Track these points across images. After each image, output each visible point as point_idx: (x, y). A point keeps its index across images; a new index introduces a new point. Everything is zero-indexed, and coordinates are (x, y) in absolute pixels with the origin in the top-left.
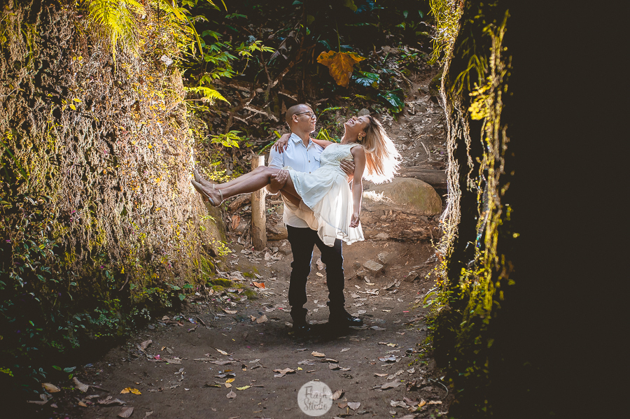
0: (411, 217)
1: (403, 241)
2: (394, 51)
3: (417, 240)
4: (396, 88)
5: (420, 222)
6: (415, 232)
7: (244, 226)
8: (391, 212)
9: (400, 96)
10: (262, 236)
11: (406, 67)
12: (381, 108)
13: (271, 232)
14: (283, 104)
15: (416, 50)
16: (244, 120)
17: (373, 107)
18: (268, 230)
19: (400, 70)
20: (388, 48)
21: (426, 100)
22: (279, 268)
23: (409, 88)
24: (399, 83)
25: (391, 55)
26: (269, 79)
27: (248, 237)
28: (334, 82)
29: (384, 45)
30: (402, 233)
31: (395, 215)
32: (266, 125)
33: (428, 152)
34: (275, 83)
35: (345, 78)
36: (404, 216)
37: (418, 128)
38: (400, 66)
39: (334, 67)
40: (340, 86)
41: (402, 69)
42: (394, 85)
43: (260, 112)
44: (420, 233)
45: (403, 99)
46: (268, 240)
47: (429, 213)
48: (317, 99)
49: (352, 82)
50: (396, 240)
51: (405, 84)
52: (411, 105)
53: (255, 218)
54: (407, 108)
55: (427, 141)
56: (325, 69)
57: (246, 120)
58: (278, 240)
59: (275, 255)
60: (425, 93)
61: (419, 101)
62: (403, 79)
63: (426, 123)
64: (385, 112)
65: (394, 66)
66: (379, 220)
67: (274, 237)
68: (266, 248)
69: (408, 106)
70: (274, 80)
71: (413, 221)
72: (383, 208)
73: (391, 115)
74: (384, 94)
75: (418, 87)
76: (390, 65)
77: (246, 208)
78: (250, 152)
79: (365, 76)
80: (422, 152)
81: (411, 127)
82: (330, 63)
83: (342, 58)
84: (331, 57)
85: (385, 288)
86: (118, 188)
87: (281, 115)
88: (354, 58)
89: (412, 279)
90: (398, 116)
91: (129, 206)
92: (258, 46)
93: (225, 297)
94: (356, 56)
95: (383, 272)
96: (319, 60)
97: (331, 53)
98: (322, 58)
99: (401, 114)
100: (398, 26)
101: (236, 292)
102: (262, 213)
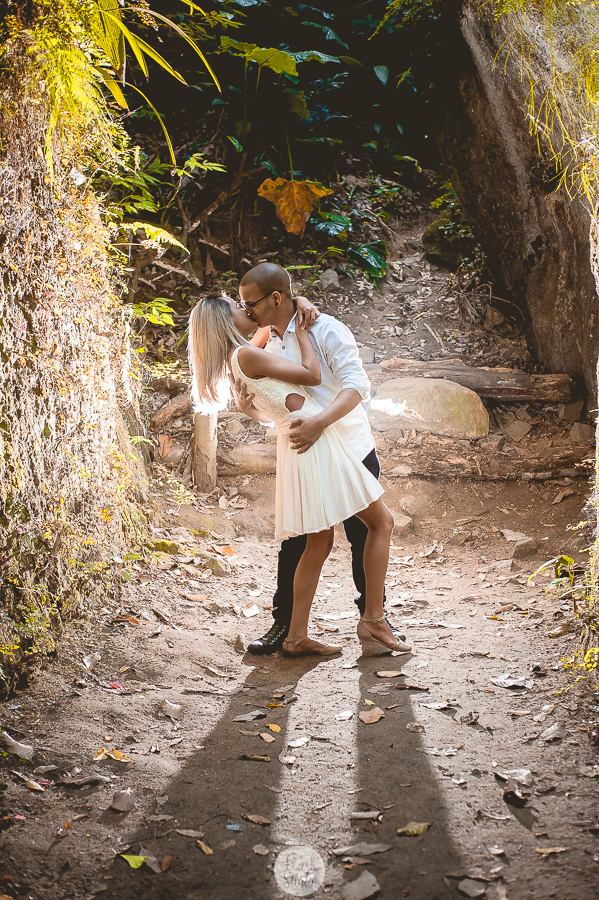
0: (446, 441)
1: (433, 479)
2: (362, 183)
3: (456, 478)
4: (372, 241)
5: (460, 450)
6: (453, 466)
7: (179, 452)
8: (414, 432)
9: (380, 250)
10: (211, 469)
11: (384, 208)
12: (354, 269)
13: (226, 463)
14: (208, 259)
15: (394, 184)
16: (149, 283)
17: (343, 267)
18: (220, 460)
19: (376, 213)
20: (352, 179)
21: (418, 259)
22: (246, 522)
23: (389, 239)
24: (376, 232)
25: (358, 189)
26: (185, 218)
27: (186, 471)
28: (282, 227)
29: (346, 174)
30: (433, 465)
31: (420, 438)
32: (186, 291)
33: (439, 340)
34: (195, 225)
35: (299, 221)
36: (435, 439)
37: (414, 302)
38: (374, 207)
39: (282, 205)
40: (291, 234)
41: (378, 212)
42: (368, 236)
43: (177, 270)
44: (460, 466)
45: (384, 256)
46: (219, 476)
47: (473, 434)
48: (260, 252)
49: (310, 227)
50: (422, 477)
51: (384, 233)
52: (397, 267)
53: (200, 441)
54: (391, 271)
55: (433, 322)
56: (269, 207)
57: (153, 283)
58: (235, 476)
59: (235, 500)
60: (415, 248)
61: (407, 261)
62: (380, 226)
63: (423, 294)
64: (361, 275)
65: (364, 207)
66: (397, 446)
67: (229, 471)
68: (217, 489)
69: (392, 268)
70: (193, 220)
71: (449, 447)
72: (401, 426)
73: (371, 279)
74: (356, 248)
75: (401, 240)
76: (359, 205)
77: (178, 423)
78: (168, 333)
79: (329, 220)
80: (429, 339)
81: (402, 300)
82: (277, 197)
83: (296, 190)
84: (279, 187)
85: (421, 555)
86: (38, 391)
87: (205, 276)
88: (314, 190)
89: (462, 539)
90: (380, 283)
91: (52, 421)
92: (199, 161)
93: (178, 572)
94: (318, 187)
95: (412, 528)
96: (261, 192)
97: (280, 181)
98: (265, 188)
99: (384, 280)
100: (366, 145)
101: (192, 562)
102: (212, 432)
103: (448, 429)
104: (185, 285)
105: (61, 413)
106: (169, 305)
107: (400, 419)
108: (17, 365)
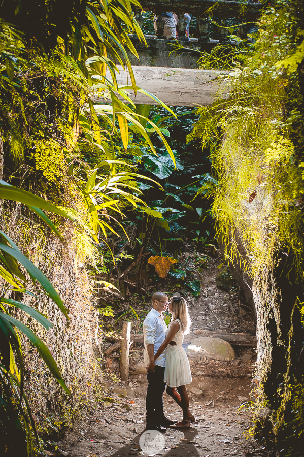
0: (217, 362)
1: (212, 377)
2: (191, 255)
3: (221, 376)
4: (195, 280)
5: (223, 365)
6: (220, 371)
7: (115, 365)
8: (205, 358)
9: (198, 285)
10: (127, 372)
11: (201, 267)
12: (187, 292)
13: (132, 370)
14: (128, 288)
15: (205, 256)
16: (104, 298)
17: (182, 291)
18: (130, 369)
19: (197, 268)
20: (187, 254)
21: (214, 288)
22: (140, 392)
23: (202, 280)
24: (196, 276)
25: (190, 258)
26: (118, 272)
27: (117, 372)
28: (157, 275)
29: (185, 252)
30: (212, 371)
31: (207, 360)
32: (118, 302)
33: (220, 322)
34: (122, 275)
35: (164, 273)
36: (213, 361)
37: (211, 306)
38: (196, 266)
39: (158, 266)
40: (161, 278)
41: (198, 268)
42: (193, 278)
43: (115, 293)
44: (223, 371)
45: (199, 287)
46: (130, 375)
47: (228, 359)
48: (148, 286)
49: (169, 276)
50: (208, 376)
51: (200, 277)
52: (205, 291)
53: (123, 361)
54: (202, 293)
55: (218, 314)
56: (152, 267)
57: (105, 298)
58: (136, 375)
59: (135, 384)
60: (213, 283)
61: (209, 289)
62: (199, 274)
63: (215, 303)
64: (190, 295)
65: (192, 265)
66: (198, 363)
67: (133, 373)
68: (129, 380)
69: (203, 291)
70: (121, 273)
71: (218, 364)
72: (200, 356)
73: (193, 297)
74: (188, 283)
75: (207, 280)
76: (190, 265)
77: (115, 354)
78: (111, 319)
79: (177, 272)
80: (216, 321)
81: (206, 305)
82: (155, 263)
83: (163, 260)
84: (156, 260)
85: (206, 405)
86: (69, 341)
87: (126, 295)
88: (170, 260)
89: (221, 399)
90: (197, 298)
91: (73, 351)
92: (124, 255)
93: (113, 408)
94: (172, 259)
95: (203, 395)
96: (149, 262)
97: (157, 257)
98: (151, 260)
99: (199, 296)
100: (193, 240)
101: (119, 406)
102: (127, 357)
103: (218, 357)
104: (118, 299)
105: (75, 349)
106: (112, 309)
107: (199, 353)
108: (63, 332)
